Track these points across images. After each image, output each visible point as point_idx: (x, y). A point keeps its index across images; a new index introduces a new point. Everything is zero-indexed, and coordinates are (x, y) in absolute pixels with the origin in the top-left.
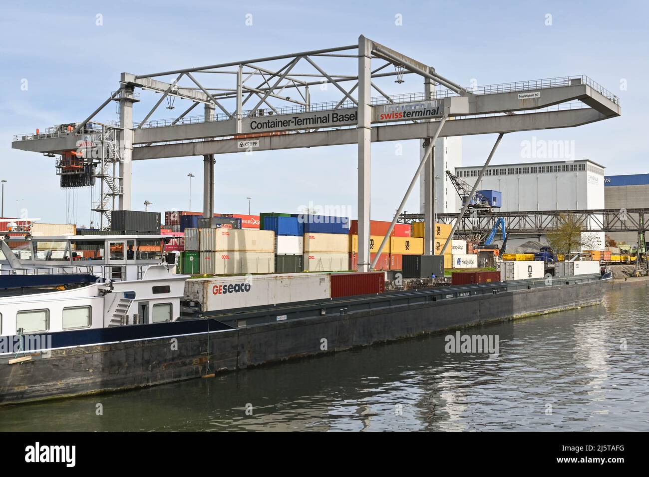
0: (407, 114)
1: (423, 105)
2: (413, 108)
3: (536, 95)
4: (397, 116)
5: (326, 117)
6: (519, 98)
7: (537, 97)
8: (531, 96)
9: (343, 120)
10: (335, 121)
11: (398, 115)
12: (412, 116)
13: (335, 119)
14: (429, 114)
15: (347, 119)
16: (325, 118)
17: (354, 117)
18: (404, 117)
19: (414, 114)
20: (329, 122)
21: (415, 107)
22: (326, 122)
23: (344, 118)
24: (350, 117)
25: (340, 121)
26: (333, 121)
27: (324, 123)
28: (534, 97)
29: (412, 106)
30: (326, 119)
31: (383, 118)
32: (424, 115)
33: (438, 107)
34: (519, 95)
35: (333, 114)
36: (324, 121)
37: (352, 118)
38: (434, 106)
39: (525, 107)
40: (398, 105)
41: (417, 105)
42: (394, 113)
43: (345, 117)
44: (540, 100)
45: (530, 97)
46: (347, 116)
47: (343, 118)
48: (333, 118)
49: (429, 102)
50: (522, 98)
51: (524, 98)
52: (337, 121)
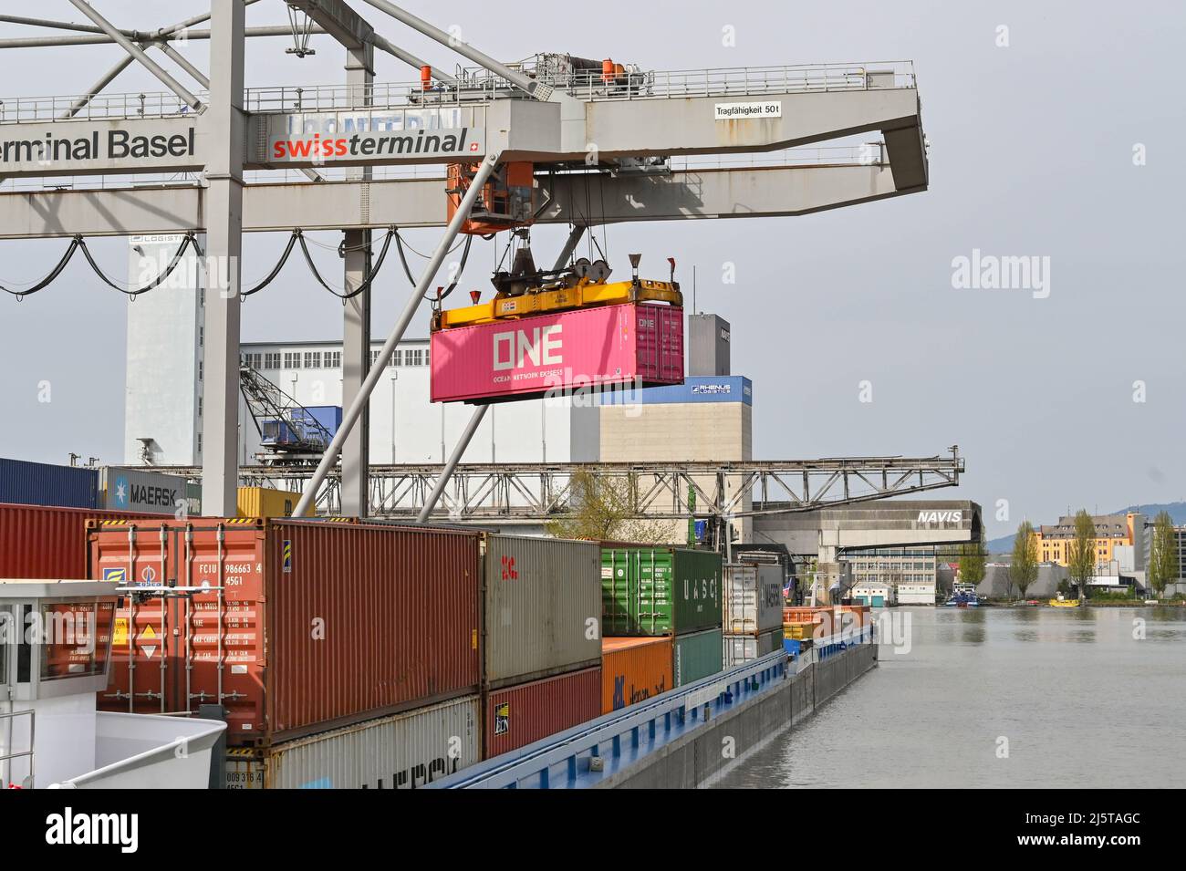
0: (364, 146)
1: (416, 119)
2: (382, 127)
3: (769, 109)
4: (331, 150)
5: (86, 141)
6: (718, 116)
7: (770, 115)
8: (755, 111)
9: (145, 153)
10: (117, 156)
11: (333, 145)
12: (379, 152)
13: (118, 150)
14: (436, 150)
15: (159, 151)
16: (82, 144)
17: (184, 144)
18: (354, 152)
19: (386, 146)
20: (95, 156)
21: (389, 126)
22: (87, 156)
23: (151, 148)
24: (171, 145)
25: (135, 155)
26: (111, 155)
27: (77, 157)
28: (764, 114)
29: (380, 120)
30: (87, 147)
31: (283, 152)
32: (418, 150)
33: (465, 130)
34: (717, 106)
35: (111, 134)
36: (82, 153)
37: (178, 150)
38: (451, 126)
39: (735, 143)
40: (332, 116)
41: (397, 120)
42: (321, 140)
43: (154, 144)
44: (780, 124)
45: (751, 115)
46: (158, 142)
47: (145, 145)
48: (111, 144)
49: (434, 112)
50: (726, 117)
51: (734, 116)
52: (125, 154)
